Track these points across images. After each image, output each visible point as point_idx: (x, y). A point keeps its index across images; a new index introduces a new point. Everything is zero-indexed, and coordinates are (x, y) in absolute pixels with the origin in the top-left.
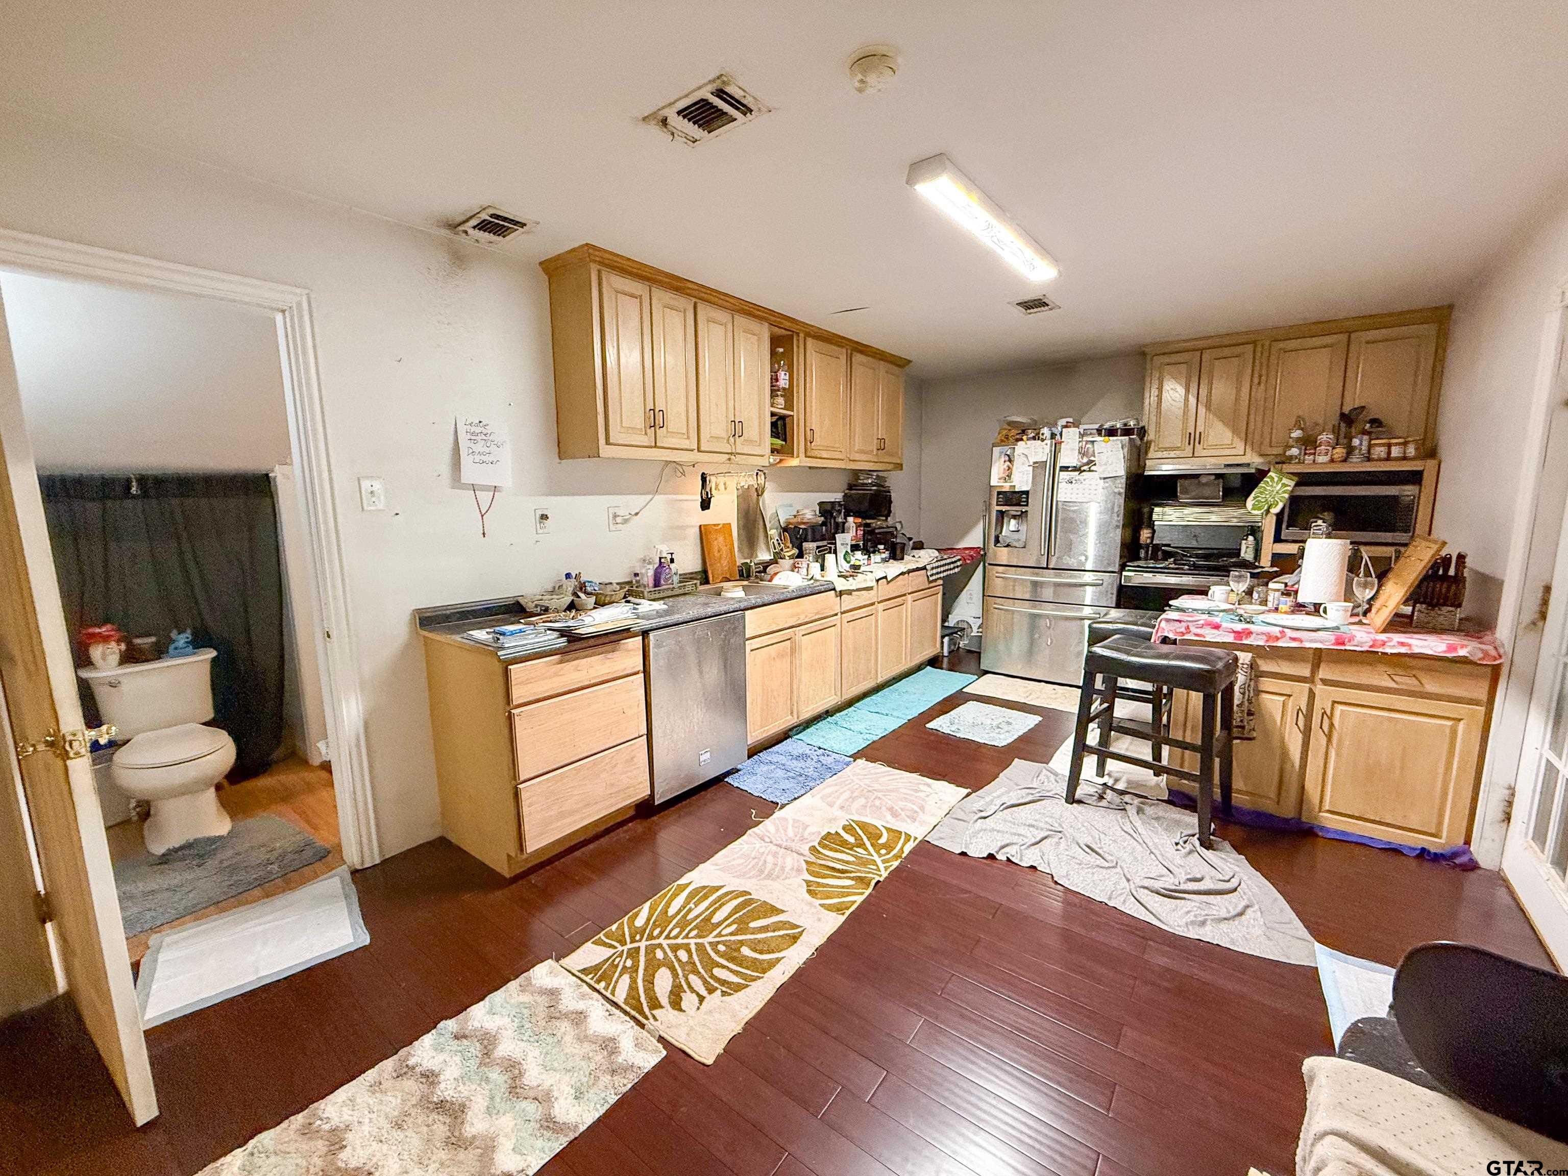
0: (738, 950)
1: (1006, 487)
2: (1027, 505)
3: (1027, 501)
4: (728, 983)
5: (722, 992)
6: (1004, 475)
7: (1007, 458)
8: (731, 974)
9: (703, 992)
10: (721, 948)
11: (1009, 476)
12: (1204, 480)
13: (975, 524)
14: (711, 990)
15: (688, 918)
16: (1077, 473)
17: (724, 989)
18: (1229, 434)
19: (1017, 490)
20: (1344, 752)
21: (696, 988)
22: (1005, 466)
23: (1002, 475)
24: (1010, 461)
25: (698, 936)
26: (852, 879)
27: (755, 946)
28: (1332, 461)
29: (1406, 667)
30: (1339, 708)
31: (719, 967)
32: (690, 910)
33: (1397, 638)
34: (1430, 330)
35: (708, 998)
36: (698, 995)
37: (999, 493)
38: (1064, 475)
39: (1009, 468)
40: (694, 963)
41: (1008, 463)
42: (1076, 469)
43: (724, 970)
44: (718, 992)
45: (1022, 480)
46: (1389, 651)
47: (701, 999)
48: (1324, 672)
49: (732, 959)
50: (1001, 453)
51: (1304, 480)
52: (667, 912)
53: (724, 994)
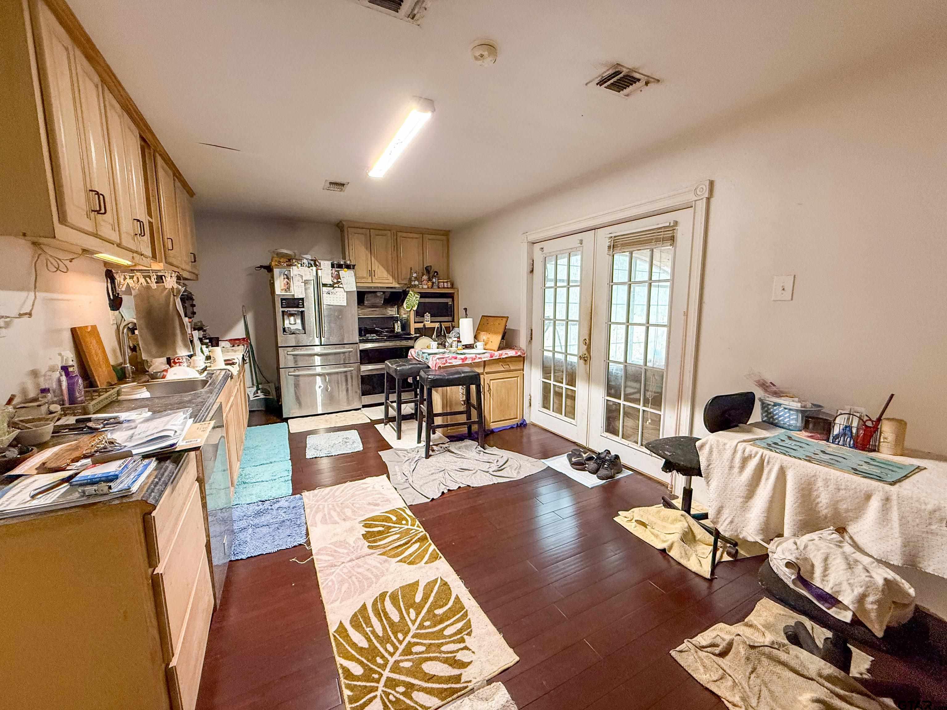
0: (435, 615)
1: (288, 295)
2: (303, 307)
3: (303, 304)
4: (461, 629)
5: (467, 635)
6: (285, 288)
7: (285, 277)
8: (455, 625)
9: (462, 645)
10: (427, 623)
11: (289, 288)
12: (379, 294)
13: (238, 321)
14: (462, 640)
15: (381, 634)
16: (332, 288)
17: (466, 632)
18: (386, 273)
19: (295, 297)
20: (494, 399)
21: (455, 649)
22: (285, 282)
23: (283, 287)
24: (288, 278)
25: (406, 634)
26: (416, 542)
27: (436, 605)
28: (428, 288)
29: (505, 362)
30: (492, 381)
31: (444, 630)
32: (374, 632)
33: (504, 352)
34: (444, 238)
35: (467, 644)
36: (462, 649)
37: (282, 299)
38: (325, 289)
39: (288, 283)
40: (431, 644)
41: (286, 280)
42: (332, 286)
43: (448, 628)
44: (465, 637)
45: (297, 291)
46: (504, 357)
47: (466, 648)
48: (487, 370)
49: (441, 622)
50: (280, 273)
51: (423, 295)
52: (362, 648)
53: (469, 634)
